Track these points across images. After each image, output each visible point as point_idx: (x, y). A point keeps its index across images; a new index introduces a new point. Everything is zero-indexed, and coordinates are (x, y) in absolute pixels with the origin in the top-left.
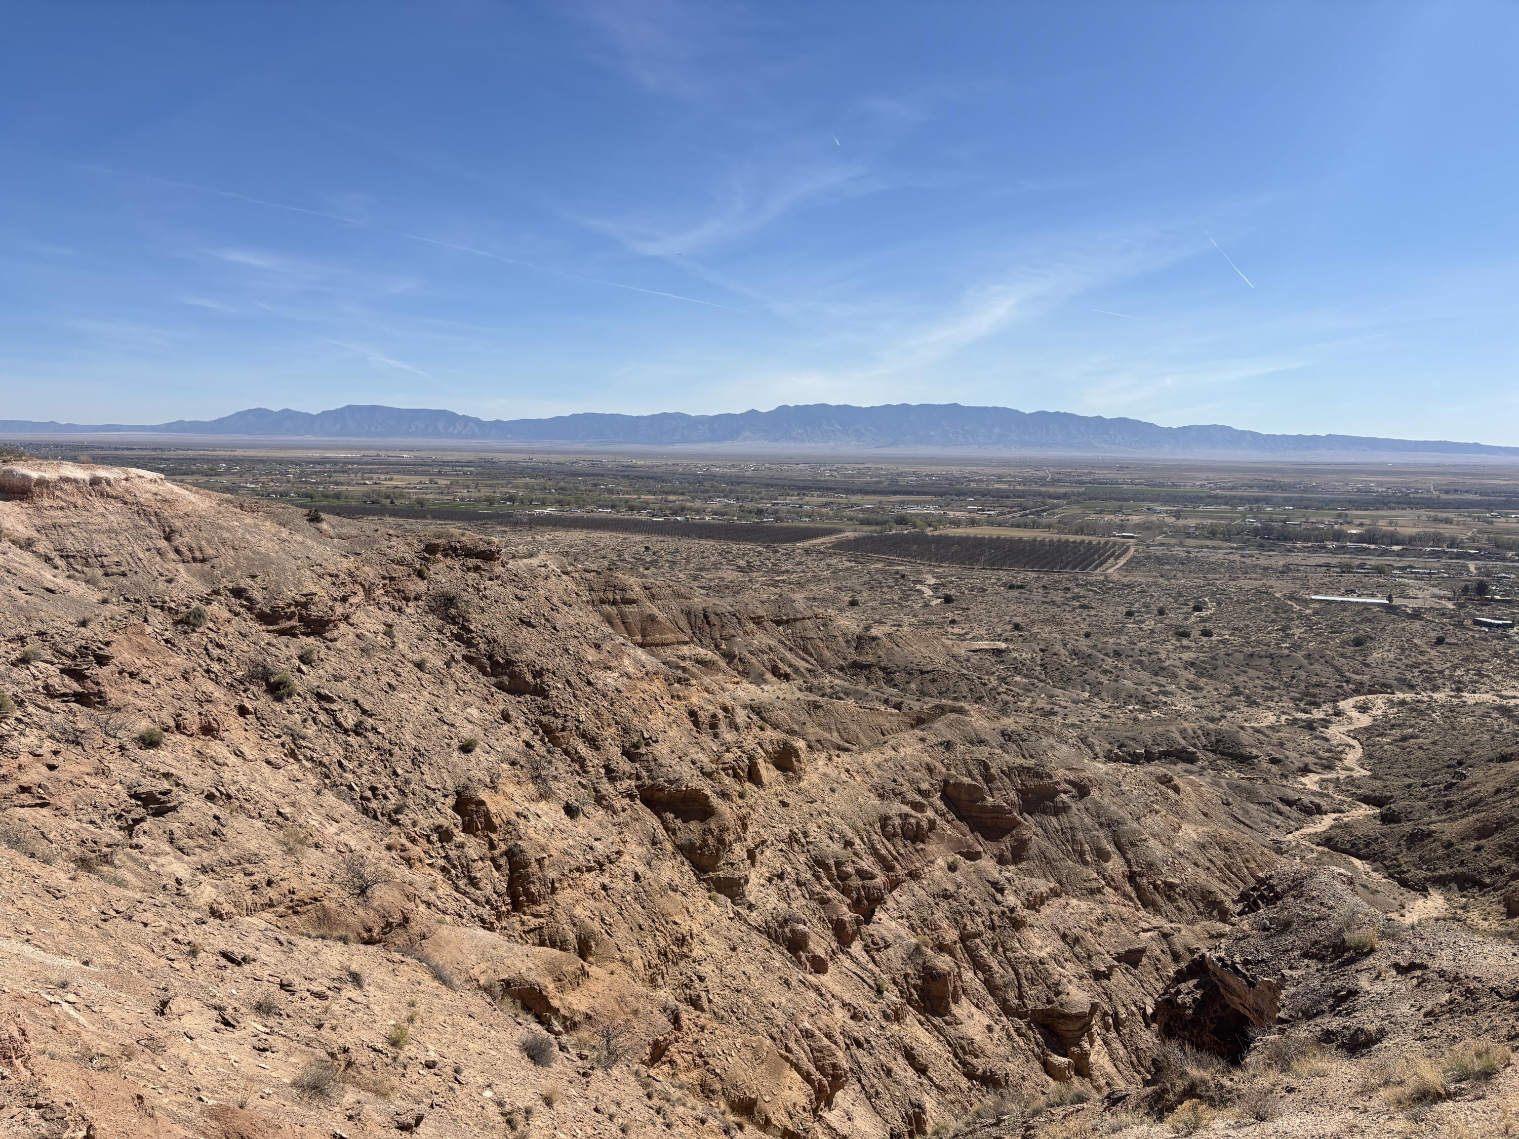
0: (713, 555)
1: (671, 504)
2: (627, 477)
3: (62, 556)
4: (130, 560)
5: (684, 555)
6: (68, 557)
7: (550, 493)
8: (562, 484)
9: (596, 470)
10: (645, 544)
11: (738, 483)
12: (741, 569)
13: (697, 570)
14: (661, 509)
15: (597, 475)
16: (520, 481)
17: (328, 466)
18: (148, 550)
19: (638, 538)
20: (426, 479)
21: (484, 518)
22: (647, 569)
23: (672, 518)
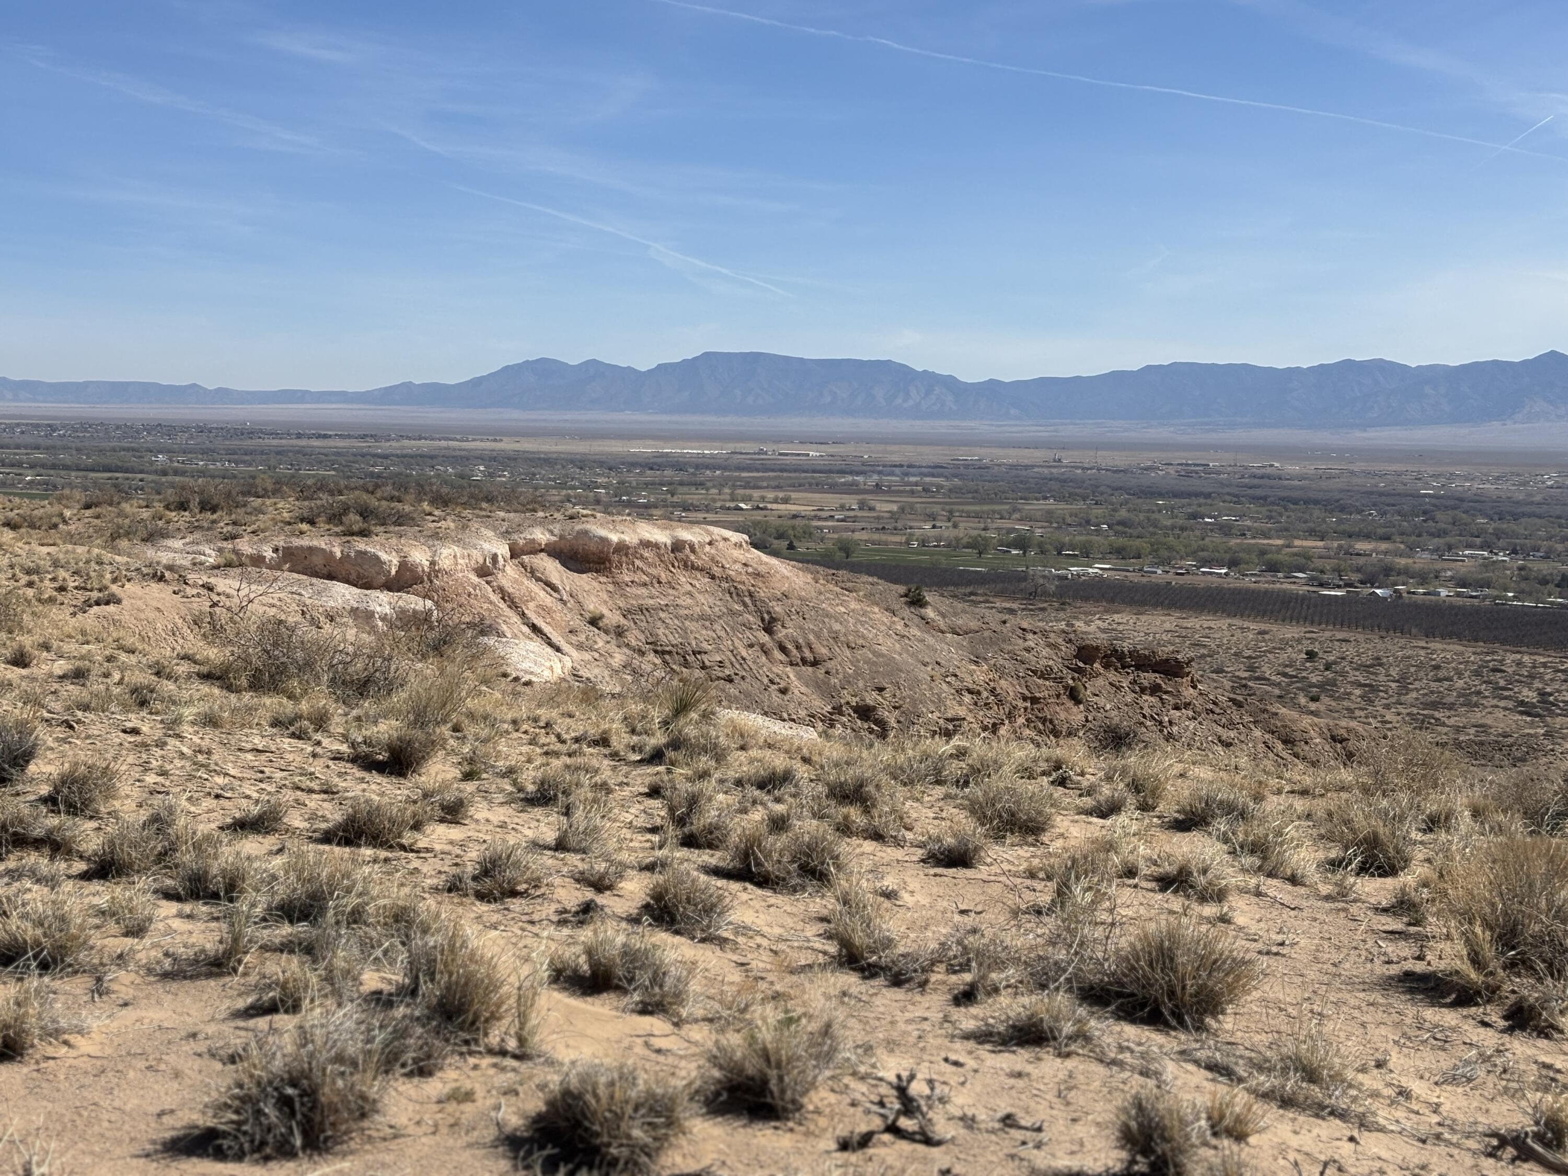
0: (1460, 675)
1: (1361, 561)
2: (1262, 500)
3: (656, 652)
4: (733, 659)
5: (1394, 672)
6: (663, 653)
7: (1098, 532)
8: (1123, 513)
9: (1194, 484)
10: (1307, 646)
11: (1516, 517)
12: (1525, 709)
13: (1426, 706)
14: (1338, 571)
15: (1197, 495)
16: (1038, 506)
17: (668, 472)
18: (751, 646)
19: (1291, 632)
20: (852, 501)
21: (969, 583)
22: (1315, 699)
23: (1366, 591)
